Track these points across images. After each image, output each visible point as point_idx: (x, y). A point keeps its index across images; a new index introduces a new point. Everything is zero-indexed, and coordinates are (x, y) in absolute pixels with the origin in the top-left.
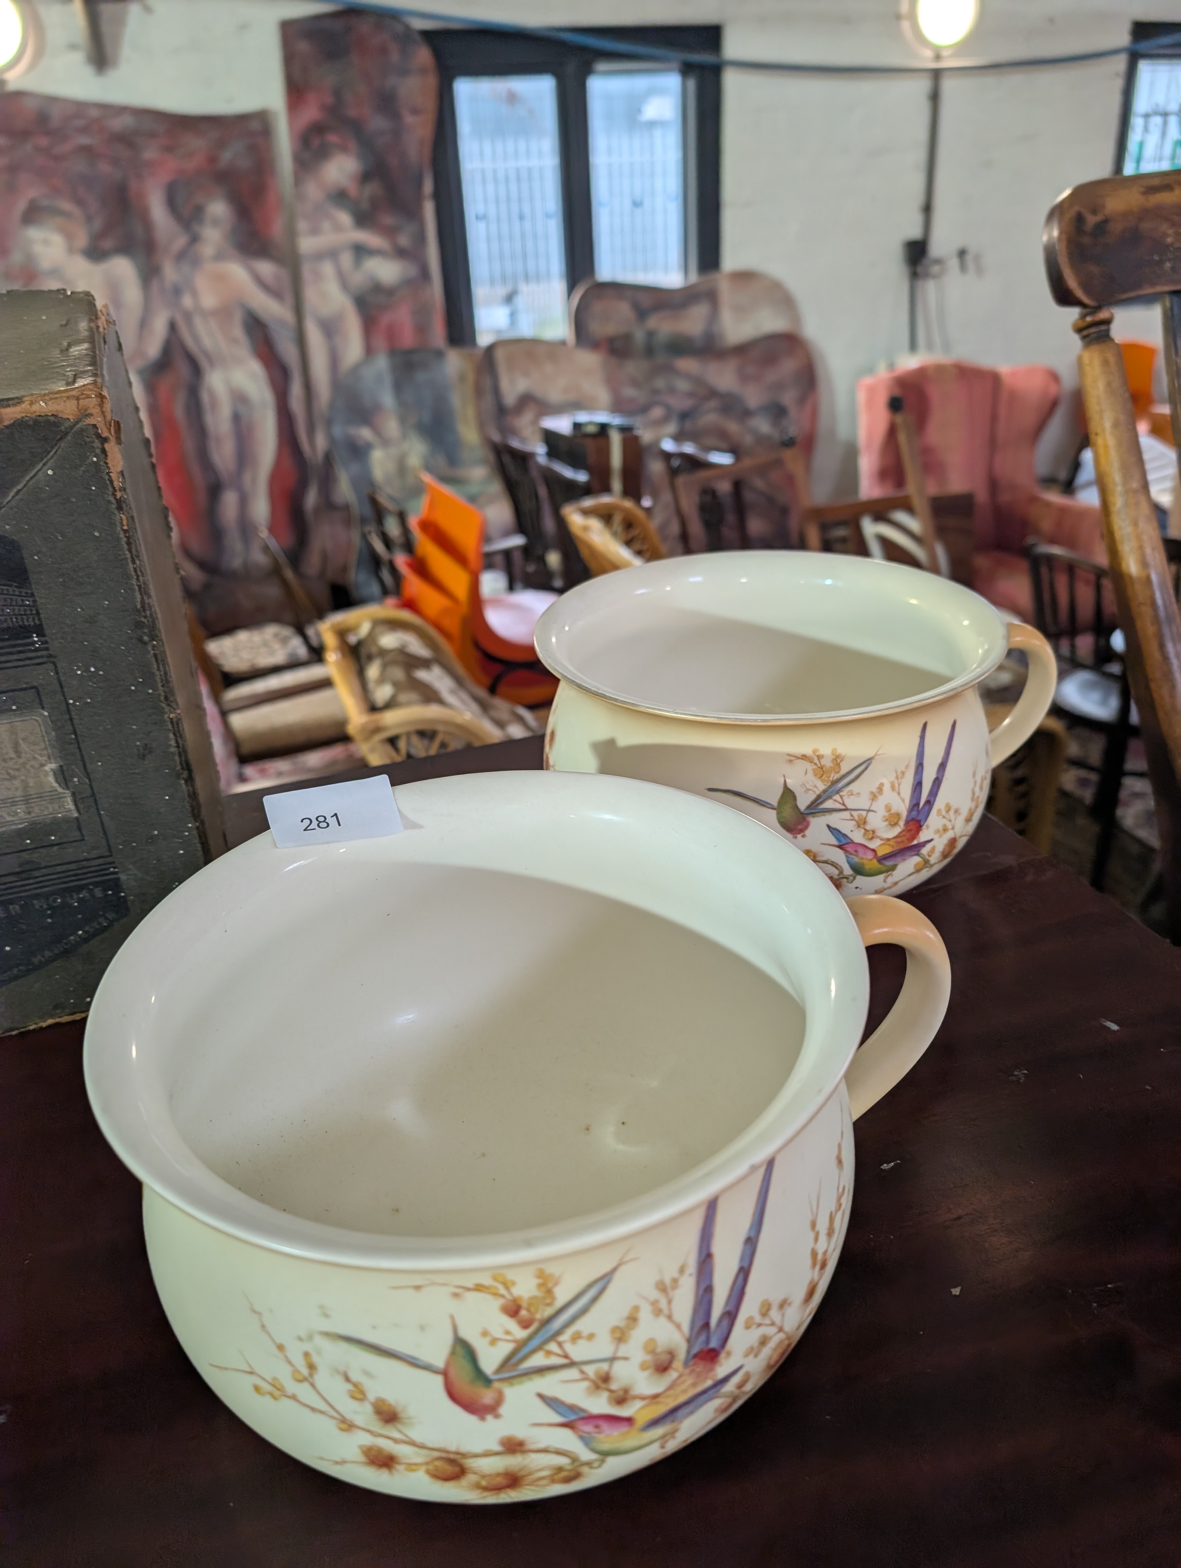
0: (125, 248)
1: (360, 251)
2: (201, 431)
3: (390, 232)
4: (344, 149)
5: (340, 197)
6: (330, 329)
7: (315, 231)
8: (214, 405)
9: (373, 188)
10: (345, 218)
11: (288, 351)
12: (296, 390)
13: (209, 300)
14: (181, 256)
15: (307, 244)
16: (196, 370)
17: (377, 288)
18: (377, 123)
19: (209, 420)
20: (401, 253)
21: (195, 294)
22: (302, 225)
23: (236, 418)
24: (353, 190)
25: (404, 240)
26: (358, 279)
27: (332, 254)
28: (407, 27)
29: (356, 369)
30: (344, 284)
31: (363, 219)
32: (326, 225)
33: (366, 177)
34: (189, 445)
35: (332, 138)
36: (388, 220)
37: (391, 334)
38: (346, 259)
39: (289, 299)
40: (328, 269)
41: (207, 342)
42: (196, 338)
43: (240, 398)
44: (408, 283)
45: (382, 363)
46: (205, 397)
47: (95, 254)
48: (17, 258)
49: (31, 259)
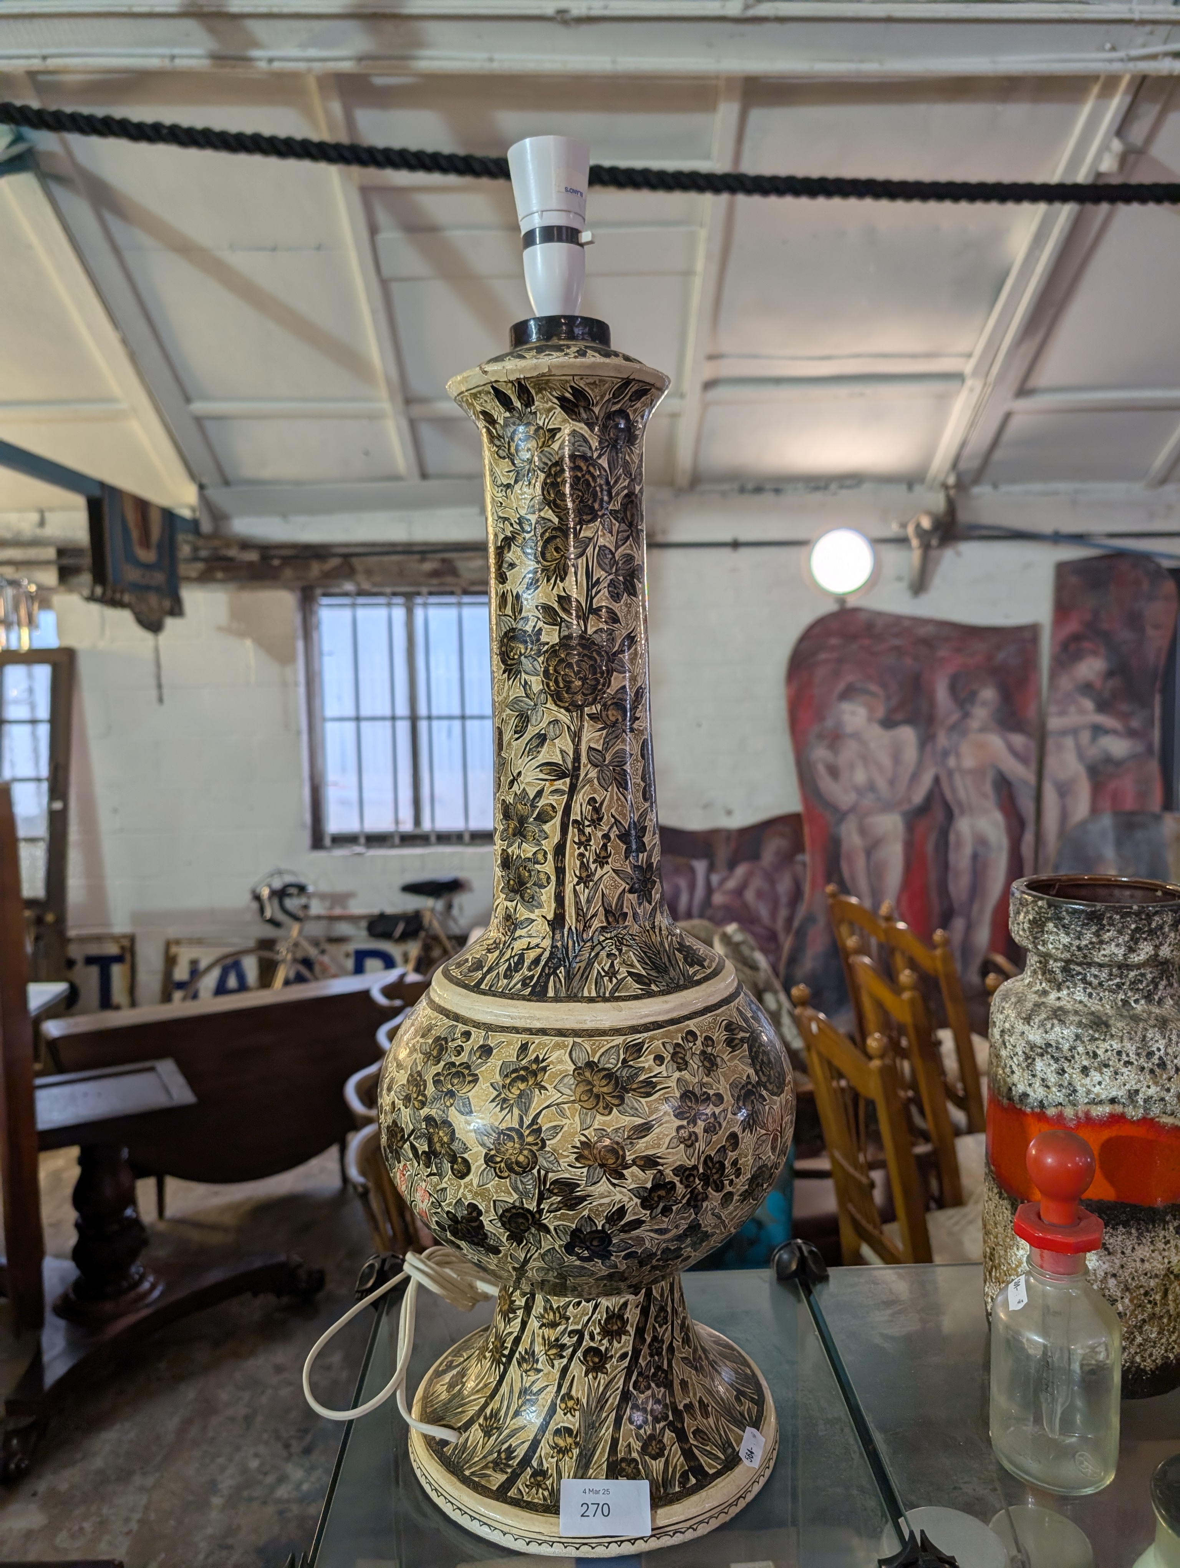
0: (910, 721)
1: (1098, 730)
2: (945, 866)
3: (1124, 717)
4: (1095, 653)
5: (1087, 688)
6: (1064, 790)
7: (1062, 713)
8: (959, 844)
9: (1114, 683)
10: (1088, 704)
11: (1027, 806)
12: (1029, 837)
13: (969, 762)
14: (953, 728)
15: (1054, 723)
16: (950, 816)
17: (1108, 760)
18: (1125, 635)
19: (952, 857)
20: (1132, 733)
21: (958, 756)
22: (1053, 709)
23: (975, 857)
24: (1098, 684)
25: (1135, 724)
26: (1093, 752)
27: (1074, 732)
28: (1159, 567)
29: (1083, 824)
30: (1081, 756)
31: (1102, 706)
32: (1072, 709)
33: (1110, 674)
34: (933, 876)
35: (1087, 645)
36: (1124, 707)
37: (1115, 798)
38: (1085, 736)
39: (1034, 766)
40: (1069, 742)
41: (962, 794)
42: (954, 790)
43: (981, 841)
44: (1134, 757)
45: (1106, 821)
46: (952, 838)
47: (888, 723)
48: (829, 723)
49: (839, 725)
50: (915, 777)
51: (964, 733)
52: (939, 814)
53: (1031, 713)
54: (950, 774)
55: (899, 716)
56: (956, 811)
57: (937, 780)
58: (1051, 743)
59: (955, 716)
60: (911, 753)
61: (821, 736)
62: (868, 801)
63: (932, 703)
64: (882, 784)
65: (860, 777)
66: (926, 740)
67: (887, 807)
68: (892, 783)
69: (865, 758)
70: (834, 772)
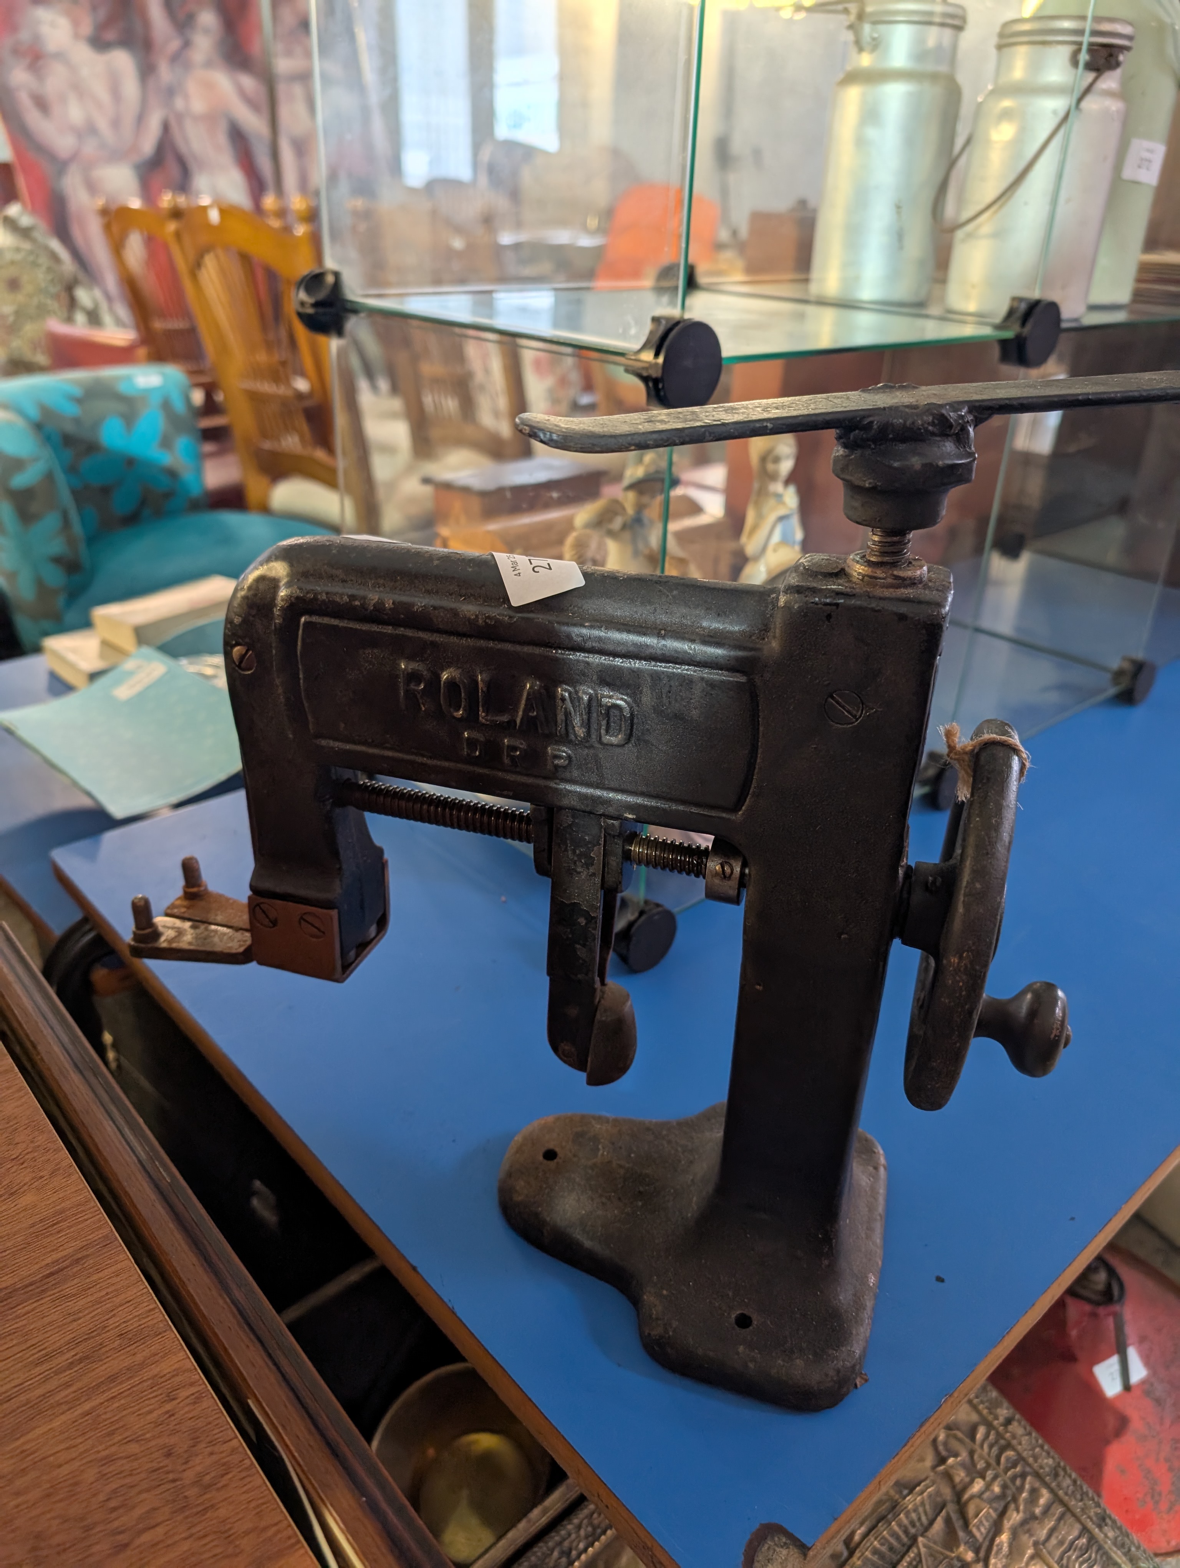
6: (300, 148)
7: (289, 54)
11: (264, 164)
13: (198, 105)
14: (175, 58)
15: (281, 65)
16: (185, 172)
21: (186, 97)
22: (277, 47)
27: (303, 78)
32: (298, 50)
39: (266, 116)
40: (299, 90)
41: (196, 146)
42: (187, 141)
47: (99, 43)
48: (24, 36)
49: (37, 38)
50: (141, 119)
51: (188, 66)
52: (174, 170)
53: (256, 49)
54: (180, 117)
55: (110, 35)
56: (193, 166)
57: (166, 128)
58: (282, 89)
59: (175, 44)
60: (131, 87)
61: (16, 52)
62: (90, 148)
63: (146, 24)
64: (103, 124)
65: (75, 113)
66: (146, 71)
67: (115, 156)
68: (116, 123)
69: (78, 88)
70: (42, 104)
